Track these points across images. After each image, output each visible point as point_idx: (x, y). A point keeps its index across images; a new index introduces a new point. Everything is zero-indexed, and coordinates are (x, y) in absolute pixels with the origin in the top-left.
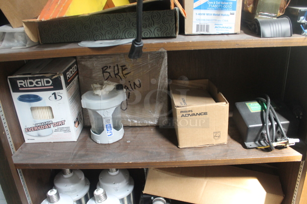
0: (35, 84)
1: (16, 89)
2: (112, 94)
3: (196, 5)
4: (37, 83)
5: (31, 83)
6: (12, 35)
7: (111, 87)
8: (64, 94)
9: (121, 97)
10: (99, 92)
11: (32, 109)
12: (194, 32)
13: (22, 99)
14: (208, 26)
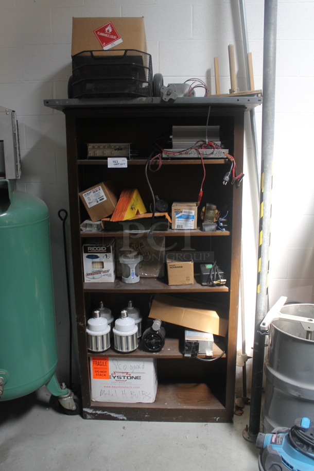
0: (97, 249)
1: (86, 251)
2: (136, 257)
3: (177, 216)
4: (98, 249)
5: (95, 249)
6: (91, 225)
7: (135, 253)
8: (111, 256)
9: (139, 259)
10: (129, 255)
11: (93, 263)
12: (176, 228)
13: (88, 257)
14: (182, 226)
